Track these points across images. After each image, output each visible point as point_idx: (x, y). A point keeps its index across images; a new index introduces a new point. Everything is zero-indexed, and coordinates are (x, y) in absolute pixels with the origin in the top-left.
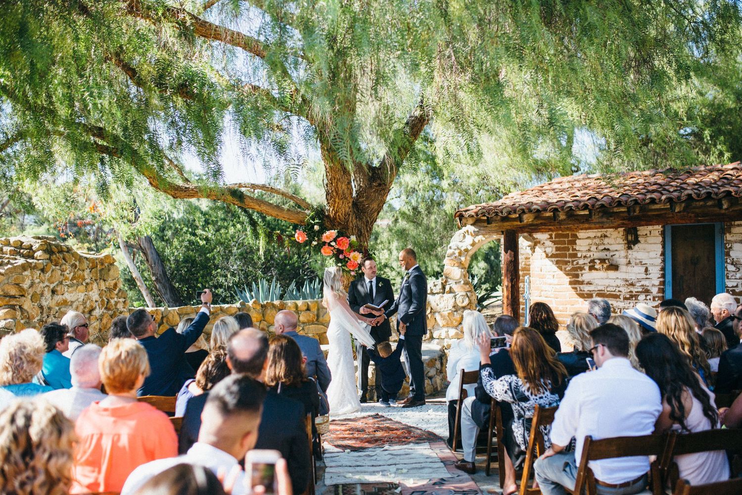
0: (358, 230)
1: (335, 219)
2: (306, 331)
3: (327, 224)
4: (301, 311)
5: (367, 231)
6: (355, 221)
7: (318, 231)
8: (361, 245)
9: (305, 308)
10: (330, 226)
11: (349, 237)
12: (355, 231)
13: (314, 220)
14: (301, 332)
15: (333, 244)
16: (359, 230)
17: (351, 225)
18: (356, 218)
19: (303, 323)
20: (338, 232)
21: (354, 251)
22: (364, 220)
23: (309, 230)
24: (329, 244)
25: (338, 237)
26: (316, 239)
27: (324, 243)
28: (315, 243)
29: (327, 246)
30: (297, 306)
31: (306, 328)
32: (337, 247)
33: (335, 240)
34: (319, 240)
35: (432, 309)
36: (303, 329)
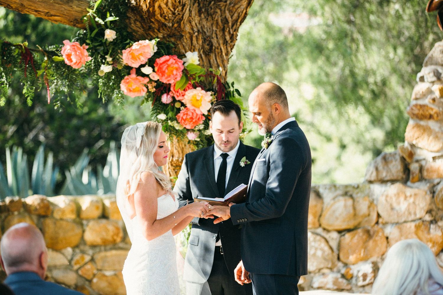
0: (205, 40)
1: (151, 14)
2: (99, 264)
3: (136, 26)
4: (88, 220)
5: (225, 42)
6: (197, 19)
7: (114, 43)
8: (210, 74)
9: (97, 213)
10: (141, 31)
11: (182, 56)
12: (198, 43)
13: (104, 18)
14: (88, 267)
15: (147, 70)
16: (208, 40)
17: (188, 28)
18: (200, 12)
19: (93, 246)
20: (158, 44)
21: (195, 87)
22: (218, 17)
23: (93, 40)
24: (139, 72)
25: (158, 55)
26: (109, 59)
27: (128, 69)
28: (106, 69)
29: (133, 75)
30: (78, 211)
31: (98, 257)
32: (155, 77)
33: (151, 62)
34: (116, 61)
35: (379, 216)
36: (92, 260)
